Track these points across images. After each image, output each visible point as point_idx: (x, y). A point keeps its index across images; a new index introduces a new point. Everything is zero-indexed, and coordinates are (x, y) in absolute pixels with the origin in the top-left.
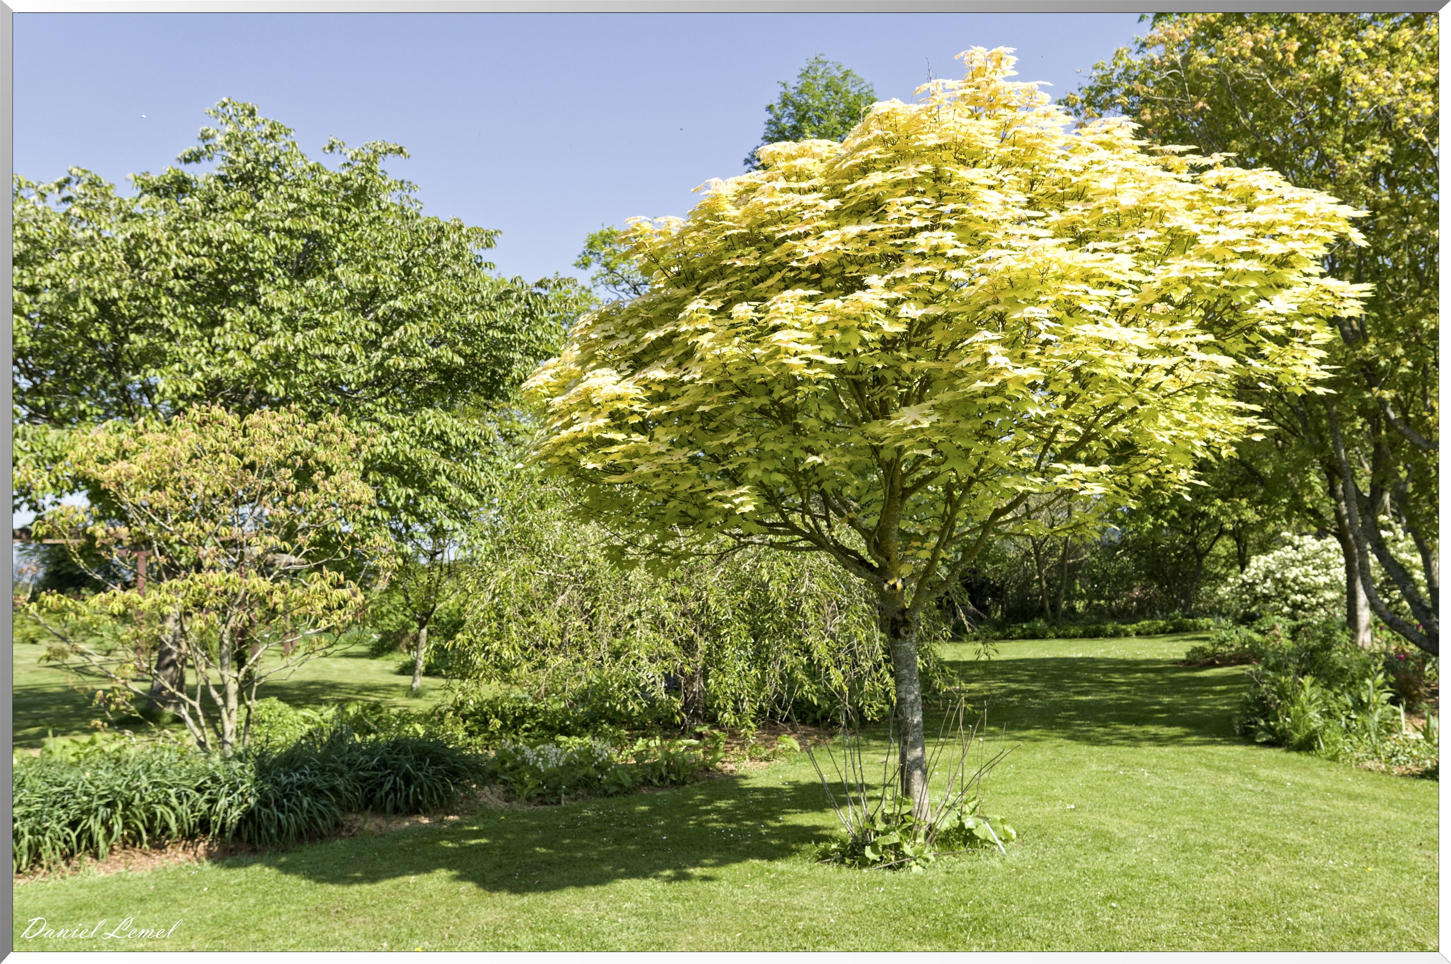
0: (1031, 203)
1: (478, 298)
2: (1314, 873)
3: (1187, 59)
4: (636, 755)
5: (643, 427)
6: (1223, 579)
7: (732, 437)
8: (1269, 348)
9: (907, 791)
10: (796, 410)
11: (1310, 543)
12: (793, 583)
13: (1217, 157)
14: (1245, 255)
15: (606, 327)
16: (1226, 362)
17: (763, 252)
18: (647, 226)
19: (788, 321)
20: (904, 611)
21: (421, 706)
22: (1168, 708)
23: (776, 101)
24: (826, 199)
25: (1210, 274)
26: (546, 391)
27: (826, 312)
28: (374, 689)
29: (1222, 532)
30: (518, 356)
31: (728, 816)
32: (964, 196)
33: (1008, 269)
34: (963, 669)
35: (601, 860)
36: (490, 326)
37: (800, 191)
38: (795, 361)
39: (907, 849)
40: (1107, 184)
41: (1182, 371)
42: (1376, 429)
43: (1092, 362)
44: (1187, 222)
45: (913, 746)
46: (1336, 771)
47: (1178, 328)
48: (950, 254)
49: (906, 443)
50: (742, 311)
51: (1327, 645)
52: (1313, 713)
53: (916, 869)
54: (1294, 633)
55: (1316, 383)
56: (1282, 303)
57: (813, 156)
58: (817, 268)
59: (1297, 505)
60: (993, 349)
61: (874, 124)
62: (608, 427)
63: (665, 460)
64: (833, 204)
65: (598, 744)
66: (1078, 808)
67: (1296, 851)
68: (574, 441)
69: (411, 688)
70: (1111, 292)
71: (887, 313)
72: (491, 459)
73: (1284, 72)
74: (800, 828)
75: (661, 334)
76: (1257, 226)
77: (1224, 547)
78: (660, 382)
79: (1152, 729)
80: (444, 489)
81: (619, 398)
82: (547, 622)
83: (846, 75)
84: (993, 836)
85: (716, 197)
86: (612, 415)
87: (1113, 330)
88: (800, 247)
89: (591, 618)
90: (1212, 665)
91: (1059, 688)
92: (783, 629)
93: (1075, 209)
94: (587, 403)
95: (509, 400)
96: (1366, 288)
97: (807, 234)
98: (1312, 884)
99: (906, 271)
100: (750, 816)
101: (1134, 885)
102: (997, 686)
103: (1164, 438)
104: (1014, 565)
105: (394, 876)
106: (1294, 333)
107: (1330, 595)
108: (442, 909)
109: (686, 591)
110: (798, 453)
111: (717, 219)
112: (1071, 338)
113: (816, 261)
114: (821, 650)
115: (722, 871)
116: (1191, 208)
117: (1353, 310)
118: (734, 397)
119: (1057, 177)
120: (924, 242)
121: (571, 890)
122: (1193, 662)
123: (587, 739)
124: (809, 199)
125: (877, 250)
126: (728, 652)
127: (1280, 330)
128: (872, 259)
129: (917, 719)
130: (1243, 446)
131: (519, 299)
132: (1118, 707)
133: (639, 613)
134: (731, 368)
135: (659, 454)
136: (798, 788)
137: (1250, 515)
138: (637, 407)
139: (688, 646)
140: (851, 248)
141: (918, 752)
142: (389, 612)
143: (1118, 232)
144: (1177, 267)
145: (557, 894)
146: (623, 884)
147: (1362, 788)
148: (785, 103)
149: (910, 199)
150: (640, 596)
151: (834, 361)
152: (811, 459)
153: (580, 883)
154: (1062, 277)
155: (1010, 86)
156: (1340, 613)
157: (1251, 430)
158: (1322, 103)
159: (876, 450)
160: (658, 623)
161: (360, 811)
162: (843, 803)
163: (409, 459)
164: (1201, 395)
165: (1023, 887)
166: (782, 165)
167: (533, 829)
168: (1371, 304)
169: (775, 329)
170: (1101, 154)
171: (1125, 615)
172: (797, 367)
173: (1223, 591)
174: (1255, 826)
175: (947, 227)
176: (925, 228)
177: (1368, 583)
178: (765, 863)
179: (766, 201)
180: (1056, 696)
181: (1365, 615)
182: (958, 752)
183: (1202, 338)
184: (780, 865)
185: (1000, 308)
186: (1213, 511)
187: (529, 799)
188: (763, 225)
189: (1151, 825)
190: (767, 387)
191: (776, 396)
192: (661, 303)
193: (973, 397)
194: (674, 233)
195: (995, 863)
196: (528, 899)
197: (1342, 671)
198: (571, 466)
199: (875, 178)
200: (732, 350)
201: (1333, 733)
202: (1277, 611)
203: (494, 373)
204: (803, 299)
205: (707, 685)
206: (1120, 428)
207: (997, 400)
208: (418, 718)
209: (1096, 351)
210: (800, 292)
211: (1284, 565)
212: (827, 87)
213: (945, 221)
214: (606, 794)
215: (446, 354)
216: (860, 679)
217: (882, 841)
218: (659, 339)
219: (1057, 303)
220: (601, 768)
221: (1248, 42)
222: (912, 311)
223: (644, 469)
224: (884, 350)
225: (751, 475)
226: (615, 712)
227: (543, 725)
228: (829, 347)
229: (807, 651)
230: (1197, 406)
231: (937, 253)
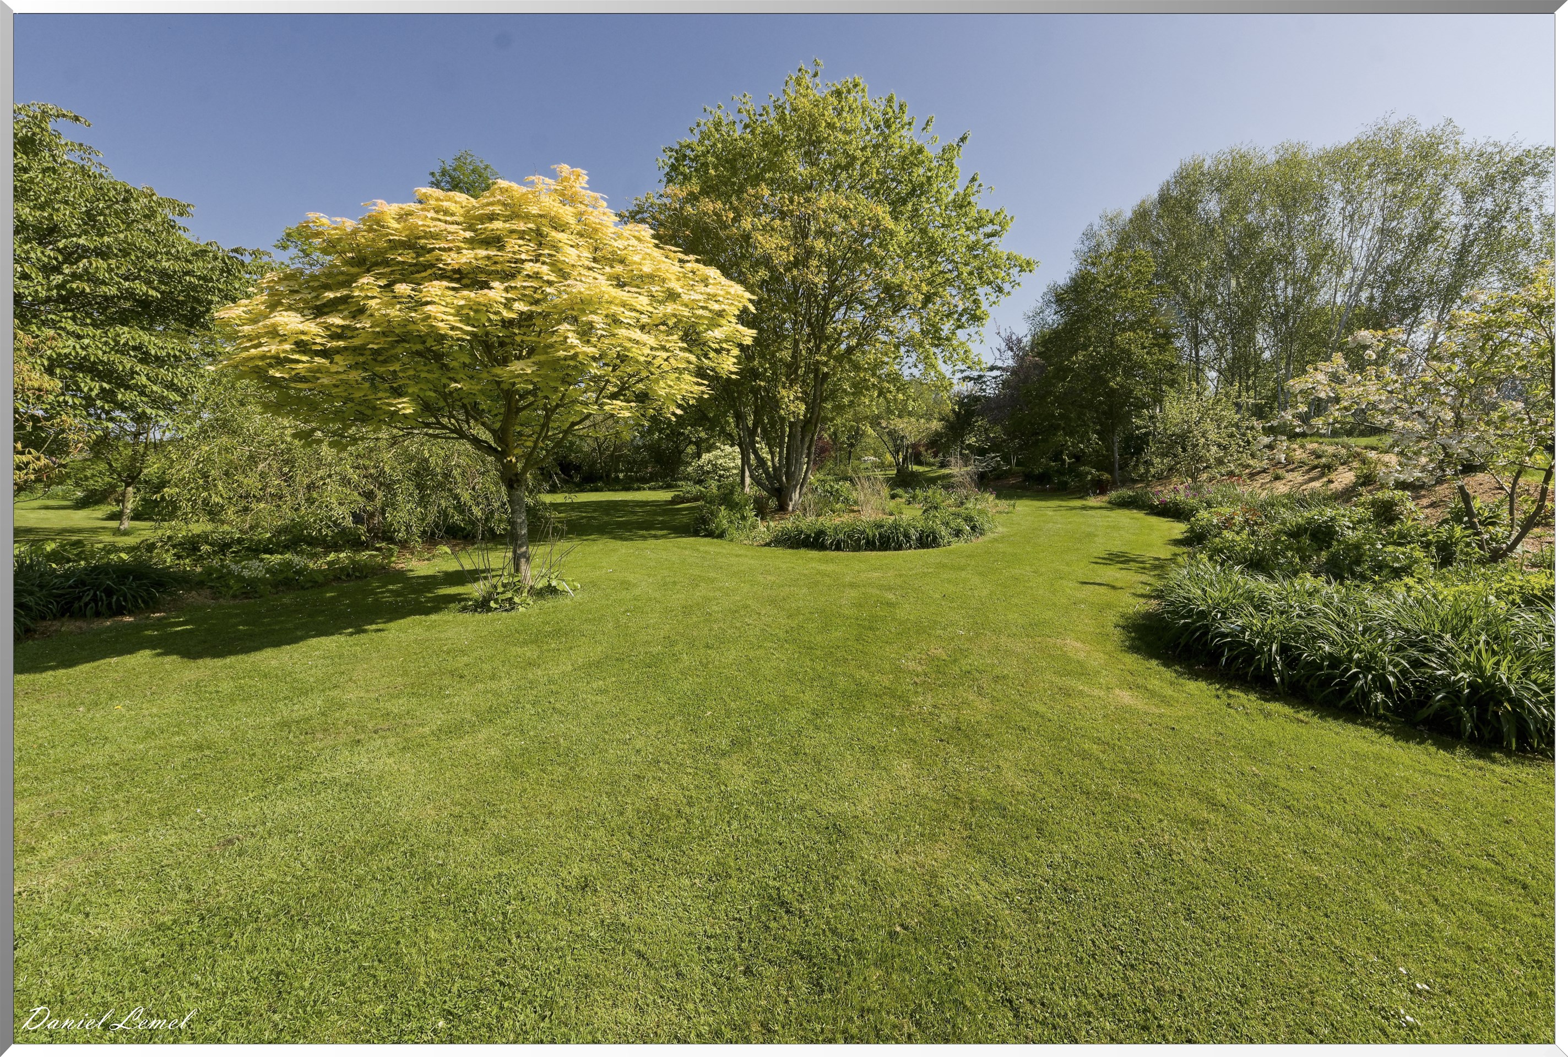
0: (595, 260)
1: (173, 251)
2: (720, 589)
3: (681, 208)
4: (328, 563)
5: (325, 353)
6: (690, 464)
7: (396, 367)
8: (712, 354)
9: (517, 570)
10: (443, 354)
11: (728, 448)
12: (446, 459)
13: (692, 257)
14: (703, 308)
15: (292, 283)
16: (693, 358)
17: (418, 255)
18: (325, 221)
19: (436, 299)
20: (516, 474)
21: (130, 541)
22: (661, 522)
23: (437, 171)
24: (464, 230)
25: (686, 314)
26: (238, 322)
27: (463, 298)
28: (80, 531)
29: (691, 442)
30: (216, 299)
31: (396, 593)
32: (556, 249)
33: (580, 293)
34: (555, 506)
35: (297, 629)
36: (187, 273)
37: (446, 222)
38: (441, 324)
39: (516, 600)
40: (637, 258)
41: (672, 360)
42: (756, 399)
43: (626, 349)
44: (677, 287)
45: (521, 546)
46: (732, 545)
47: (670, 338)
48: (545, 278)
49: (517, 380)
50: (403, 289)
51: (732, 492)
52: (725, 522)
53: (521, 609)
54: (719, 488)
55: (732, 373)
56: (718, 333)
57: (456, 202)
58: (458, 271)
59: (723, 431)
60: (570, 334)
61: (498, 192)
62: (293, 351)
63: (344, 377)
64: (468, 234)
65: (296, 559)
66: (614, 571)
67: (712, 581)
68: (263, 357)
69: (119, 529)
70: (637, 315)
71: (505, 305)
72: (193, 369)
73: (726, 227)
74: (449, 596)
75: (338, 295)
76: (709, 294)
77: (691, 449)
78: (338, 326)
79: (653, 532)
80: (145, 386)
81: (303, 333)
82: (251, 482)
83: (486, 168)
84: (567, 588)
85: (382, 213)
86: (296, 343)
87: (637, 334)
88: (445, 256)
89: (288, 479)
90: (683, 502)
91: (608, 515)
92: (440, 485)
93: (619, 269)
94: (274, 333)
95: (210, 330)
96: (754, 332)
97: (450, 249)
98: (718, 594)
99: (518, 283)
100: (414, 592)
101: (639, 604)
102: (574, 515)
103: (662, 392)
104: (586, 454)
105: (94, 660)
106: (722, 349)
107: (735, 471)
108: (145, 677)
109: (367, 463)
110: (444, 381)
111: (383, 227)
112: (614, 335)
113: (457, 267)
114: (466, 496)
115: (392, 625)
116: (678, 280)
117: (748, 341)
118: (397, 342)
119: (610, 249)
120: (529, 267)
121: (269, 650)
122: (674, 501)
123: (288, 556)
124: (452, 228)
125: (499, 267)
126: (399, 498)
127: (717, 346)
128: (497, 272)
129: (524, 531)
130: (700, 399)
131: (215, 258)
132: (637, 523)
133: (330, 476)
134: (395, 324)
135: (337, 373)
136: (447, 574)
137: (703, 435)
138: (318, 340)
139: (369, 496)
140: (481, 263)
141: (524, 549)
142: (93, 475)
143: (641, 285)
144: (670, 308)
145: (258, 653)
146: (314, 641)
147: (742, 552)
148: (444, 173)
149: (521, 242)
150: (330, 465)
151: (469, 328)
152: (453, 385)
153: (277, 644)
154: (611, 302)
155: (583, 192)
156: (738, 479)
157: (703, 392)
158: (741, 247)
159: (498, 383)
160: (345, 481)
161: (55, 618)
162: (476, 580)
163: (102, 361)
164: (680, 373)
165: (582, 612)
166: (433, 202)
167: (237, 615)
168: (755, 340)
169: (427, 303)
170: (634, 242)
171: (644, 480)
172: (443, 328)
173: (690, 469)
174: (696, 572)
175: (544, 263)
176: (531, 261)
177: (750, 466)
178: (423, 617)
179: (420, 223)
180: (606, 518)
181: (748, 480)
182: (548, 549)
183: (681, 345)
184: (433, 617)
185: (575, 313)
186: (687, 432)
187: (234, 597)
188: (419, 238)
189: (649, 576)
190: (422, 339)
191: (428, 345)
192: (338, 274)
193: (559, 359)
194: (348, 230)
195: (568, 601)
196: (229, 660)
197: (737, 504)
198: (259, 373)
199: (498, 224)
200: (394, 312)
201: (732, 530)
202: (712, 478)
203: (193, 309)
204: (448, 288)
205: (385, 518)
206: (640, 385)
207: (572, 363)
208: (123, 550)
209: (629, 345)
210: (445, 283)
211: (717, 458)
212: (473, 171)
213: (542, 259)
214: (303, 588)
215: (140, 288)
216: (492, 512)
217: (501, 597)
218: (336, 298)
219: (606, 316)
220: (299, 572)
221: (711, 206)
222: (520, 306)
223: (325, 381)
224: (503, 326)
225: (410, 391)
226: (312, 537)
227: (248, 549)
228: (467, 320)
229: (456, 497)
230: (678, 379)
231: (536, 276)
